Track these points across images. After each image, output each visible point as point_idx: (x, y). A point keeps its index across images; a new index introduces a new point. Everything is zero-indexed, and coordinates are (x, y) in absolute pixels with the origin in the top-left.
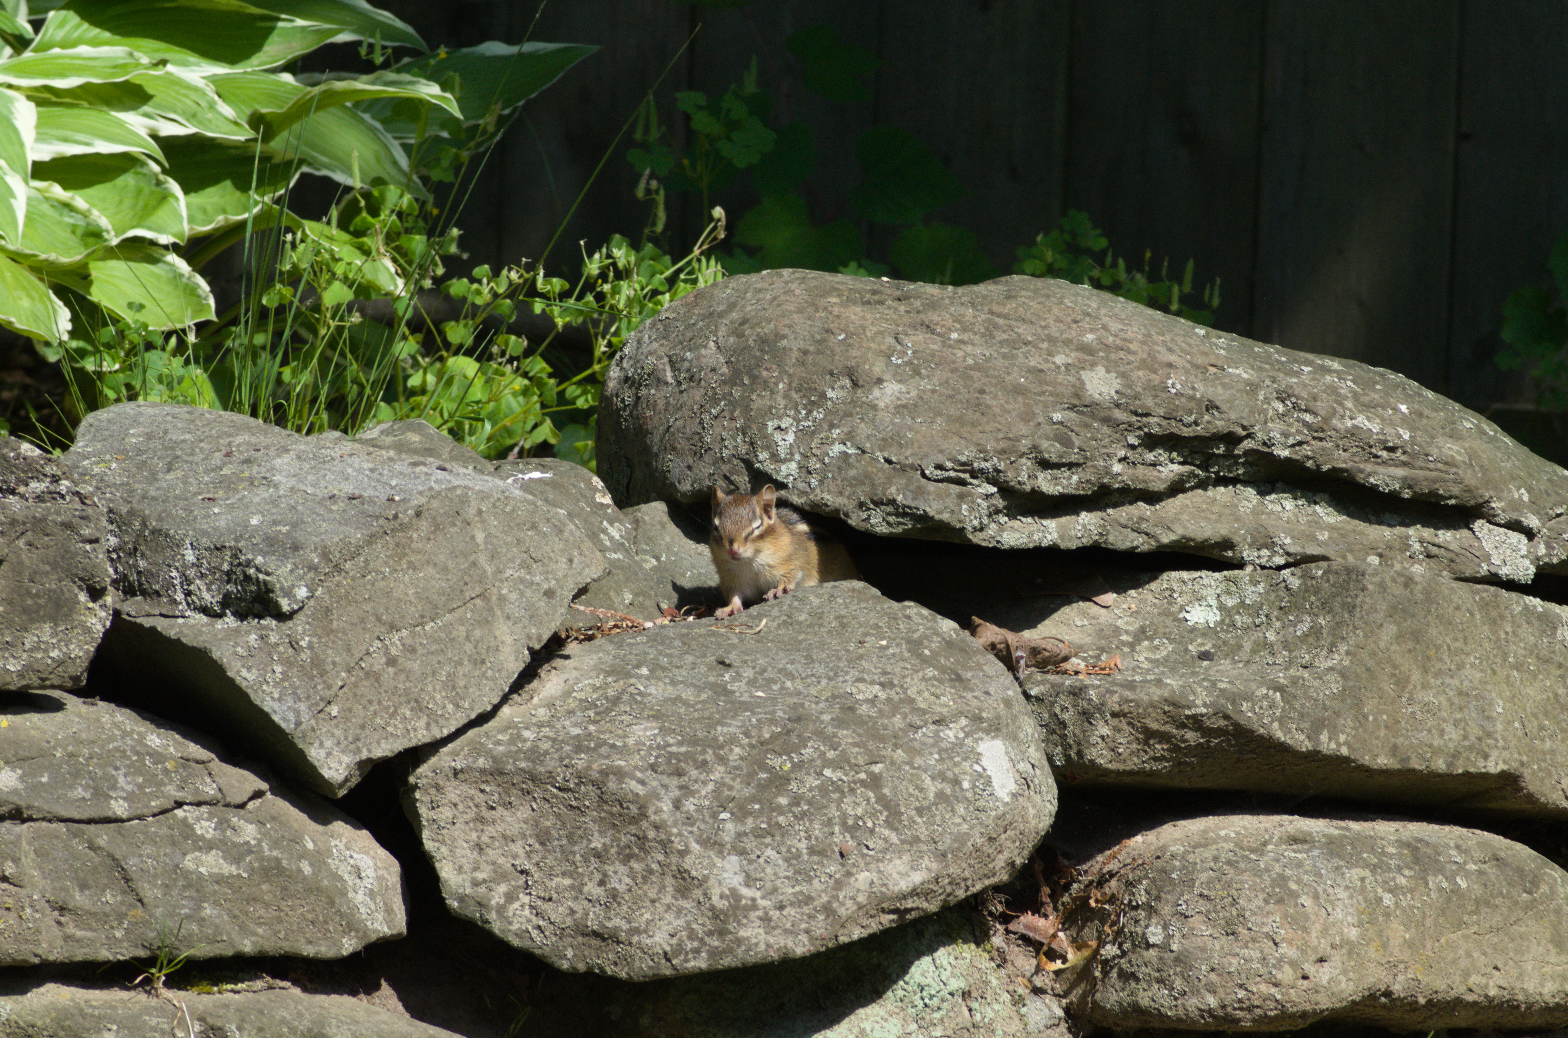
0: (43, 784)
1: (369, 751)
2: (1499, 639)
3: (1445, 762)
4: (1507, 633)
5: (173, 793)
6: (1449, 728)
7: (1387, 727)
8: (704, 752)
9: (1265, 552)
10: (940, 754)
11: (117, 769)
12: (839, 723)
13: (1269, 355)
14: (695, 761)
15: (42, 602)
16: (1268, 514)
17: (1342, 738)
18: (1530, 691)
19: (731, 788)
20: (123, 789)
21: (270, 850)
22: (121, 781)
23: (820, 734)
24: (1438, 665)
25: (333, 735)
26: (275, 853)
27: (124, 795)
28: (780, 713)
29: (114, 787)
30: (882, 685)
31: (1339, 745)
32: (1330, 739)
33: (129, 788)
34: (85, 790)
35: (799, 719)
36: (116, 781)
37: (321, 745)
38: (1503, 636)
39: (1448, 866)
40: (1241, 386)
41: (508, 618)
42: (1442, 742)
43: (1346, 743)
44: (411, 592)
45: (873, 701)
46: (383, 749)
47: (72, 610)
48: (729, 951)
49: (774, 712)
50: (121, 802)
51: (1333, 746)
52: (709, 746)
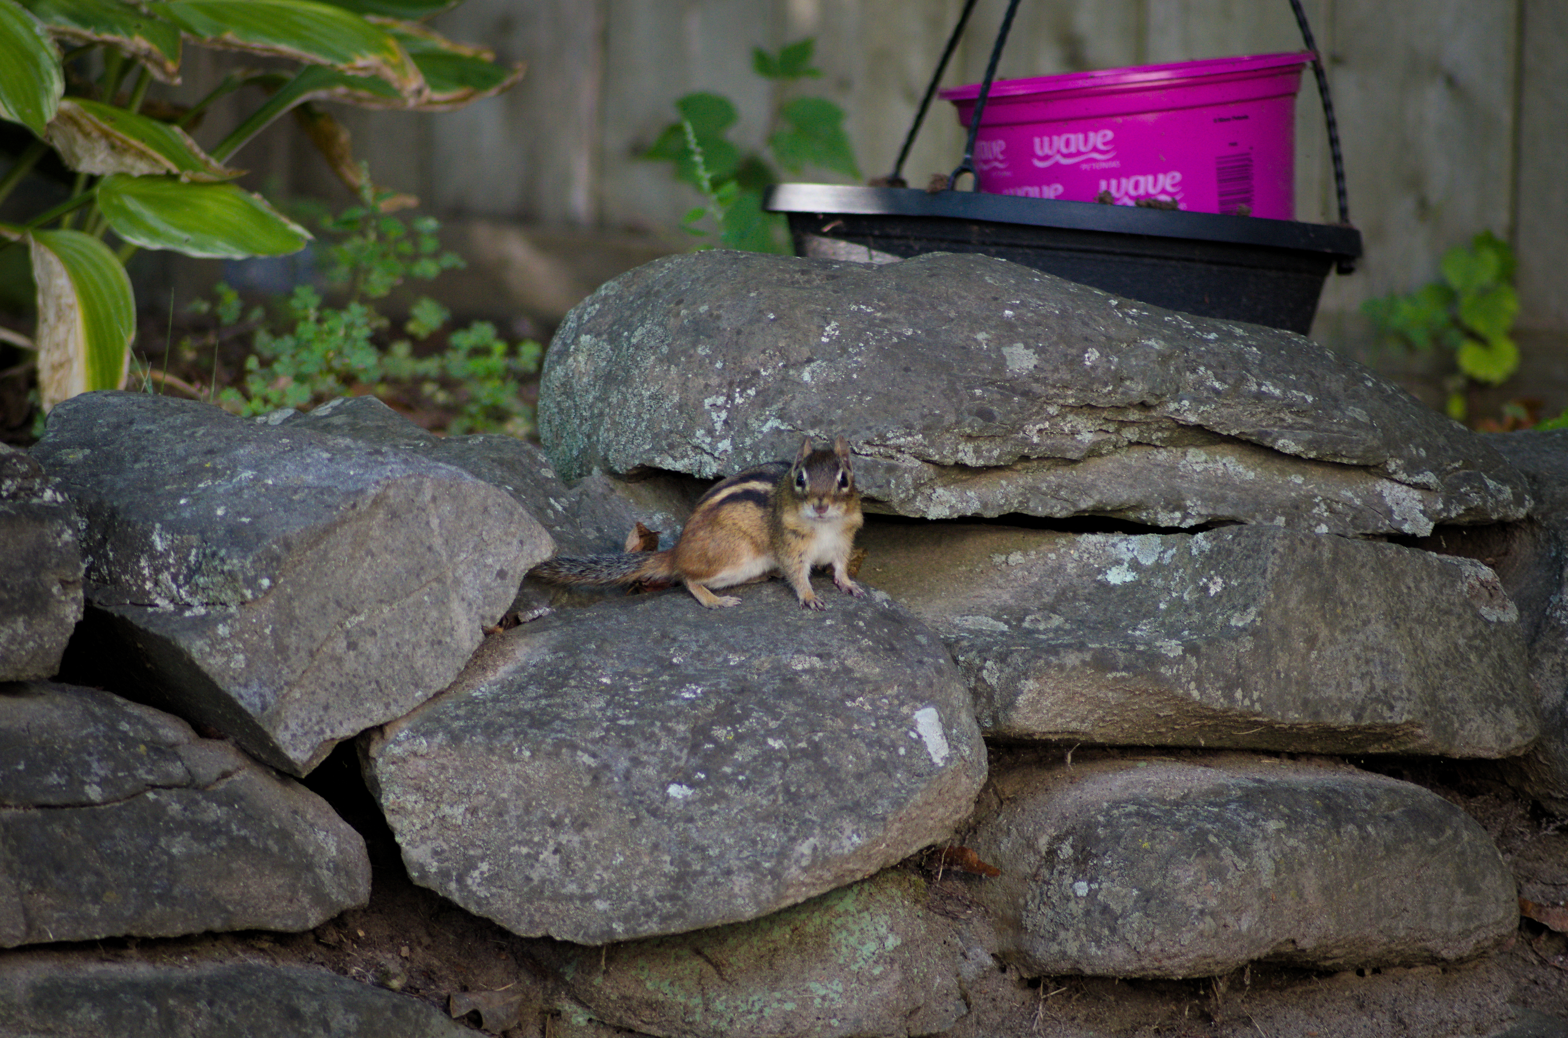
0: (19, 771)
1: (332, 731)
2: (1401, 593)
3: (1353, 715)
4: (1409, 588)
5: (145, 776)
6: (1356, 682)
7: (1297, 683)
8: (652, 724)
9: (1178, 514)
10: (876, 721)
11: (90, 754)
12: (781, 694)
13: (1179, 324)
14: (643, 733)
15: (17, 596)
16: (1182, 477)
17: (1256, 695)
18: (1432, 643)
19: (678, 759)
20: (97, 775)
21: (239, 830)
22: (95, 765)
23: (762, 704)
24: (1346, 622)
25: (297, 717)
26: (242, 833)
27: (97, 779)
28: (723, 685)
29: (88, 772)
30: (820, 656)
31: (1253, 703)
32: (1244, 697)
33: (102, 773)
34: (60, 776)
35: (742, 691)
36: (90, 766)
37: (287, 727)
38: (1405, 591)
39: (1359, 815)
40: (1154, 356)
41: (463, 599)
42: (1349, 695)
43: (1260, 699)
44: (369, 578)
45: (811, 671)
46: (346, 730)
47: (46, 604)
48: (680, 915)
49: (718, 684)
50: (95, 787)
51: (1247, 702)
52: (657, 719)
